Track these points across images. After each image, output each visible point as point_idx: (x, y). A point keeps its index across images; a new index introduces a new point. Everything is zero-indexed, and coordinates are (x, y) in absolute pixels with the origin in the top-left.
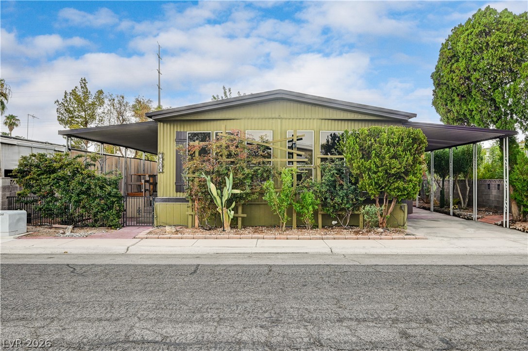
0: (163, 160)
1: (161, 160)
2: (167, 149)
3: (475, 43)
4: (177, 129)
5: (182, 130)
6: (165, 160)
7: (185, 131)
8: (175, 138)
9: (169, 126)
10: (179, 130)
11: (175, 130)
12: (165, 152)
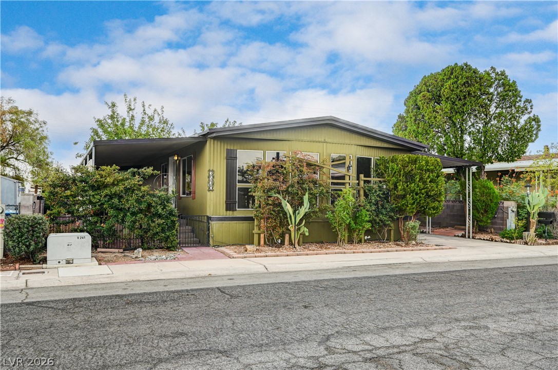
0: (213, 177)
1: (212, 177)
2: (217, 167)
3: (461, 91)
4: (227, 146)
5: (232, 148)
6: (215, 177)
7: (235, 149)
8: (225, 156)
9: (219, 143)
10: (229, 148)
11: (226, 148)
12: (215, 170)
